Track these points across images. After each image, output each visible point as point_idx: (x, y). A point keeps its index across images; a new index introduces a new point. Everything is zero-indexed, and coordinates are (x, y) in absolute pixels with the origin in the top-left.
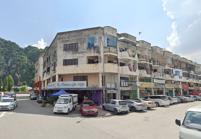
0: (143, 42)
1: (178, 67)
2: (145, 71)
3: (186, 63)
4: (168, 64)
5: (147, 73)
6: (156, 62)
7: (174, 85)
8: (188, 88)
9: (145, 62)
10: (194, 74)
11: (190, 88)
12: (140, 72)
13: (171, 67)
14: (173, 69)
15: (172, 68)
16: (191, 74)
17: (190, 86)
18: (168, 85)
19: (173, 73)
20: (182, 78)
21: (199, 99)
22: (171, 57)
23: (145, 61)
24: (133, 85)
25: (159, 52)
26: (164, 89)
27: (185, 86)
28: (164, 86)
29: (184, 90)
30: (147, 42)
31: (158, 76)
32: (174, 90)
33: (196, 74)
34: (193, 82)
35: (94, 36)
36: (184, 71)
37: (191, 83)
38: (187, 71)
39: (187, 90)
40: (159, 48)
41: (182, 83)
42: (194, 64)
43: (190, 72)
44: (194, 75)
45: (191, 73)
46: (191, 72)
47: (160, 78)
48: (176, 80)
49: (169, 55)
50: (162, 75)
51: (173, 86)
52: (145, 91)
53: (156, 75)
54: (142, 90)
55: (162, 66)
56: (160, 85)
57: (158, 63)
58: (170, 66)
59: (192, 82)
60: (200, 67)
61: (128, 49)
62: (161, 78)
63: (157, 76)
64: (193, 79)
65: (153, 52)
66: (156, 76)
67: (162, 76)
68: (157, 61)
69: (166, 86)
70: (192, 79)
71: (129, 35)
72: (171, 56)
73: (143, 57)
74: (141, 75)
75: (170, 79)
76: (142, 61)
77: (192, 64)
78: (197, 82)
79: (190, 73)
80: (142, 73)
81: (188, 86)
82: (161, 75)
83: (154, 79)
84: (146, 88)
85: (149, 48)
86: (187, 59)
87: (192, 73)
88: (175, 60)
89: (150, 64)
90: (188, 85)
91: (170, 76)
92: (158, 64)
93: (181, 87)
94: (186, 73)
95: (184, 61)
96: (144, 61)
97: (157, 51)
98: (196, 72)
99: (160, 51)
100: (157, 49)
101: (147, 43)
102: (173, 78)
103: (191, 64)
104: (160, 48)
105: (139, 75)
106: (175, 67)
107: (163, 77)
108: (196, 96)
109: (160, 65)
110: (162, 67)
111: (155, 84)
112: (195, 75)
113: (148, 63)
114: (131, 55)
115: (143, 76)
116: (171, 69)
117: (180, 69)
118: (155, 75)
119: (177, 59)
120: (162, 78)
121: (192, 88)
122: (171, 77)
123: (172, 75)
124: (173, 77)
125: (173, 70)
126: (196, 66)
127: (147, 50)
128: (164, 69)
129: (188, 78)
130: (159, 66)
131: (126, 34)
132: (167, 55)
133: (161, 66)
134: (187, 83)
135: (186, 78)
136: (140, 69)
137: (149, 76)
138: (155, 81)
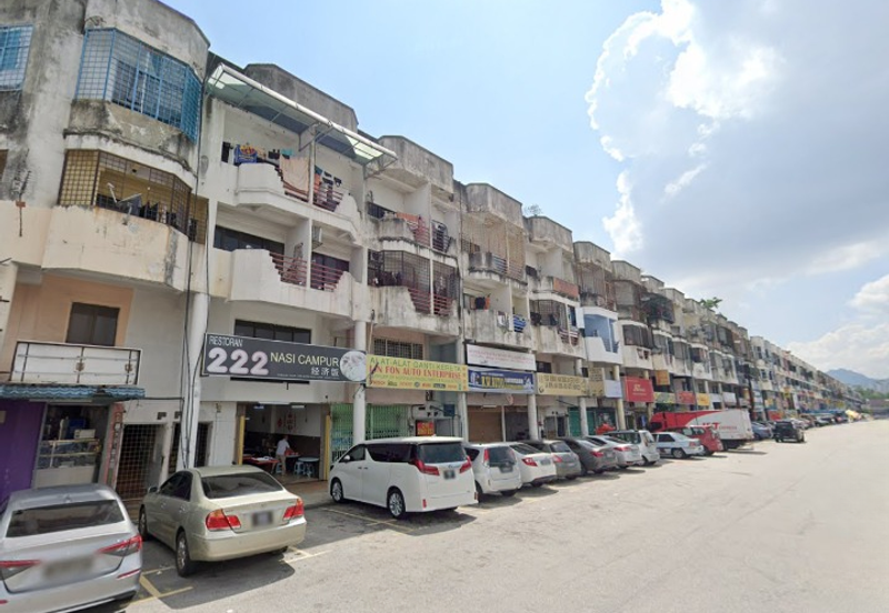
0: (402, 146)
1: (599, 299)
2: (405, 296)
3: (636, 286)
4: (550, 279)
5: (417, 310)
6: (484, 260)
7: (582, 379)
8: (650, 395)
9: (410, 249)
10: (670, 336)
11: (657, 396)
12: (380, 302)
13: (563, 295)
14: (572, 303)
15: (571, 298)
16: (659, 335)
17: (658, 388)
18: (553, 379)
19: (574, 323)
20: (619, 350)
21: (680, 449)
22: (567, 249)
23: (406, 240)
24: (315, 371)
25: (502, 216)
26: (533, 400)
27: (637, 388)
28: (528, 385)
29: (636, 406)
30: (431, 154)
31: (492, 332)
32: (584, 406)
33: (680, 337)
34: (666, 371)
35: (8, 24)
36: (628, 318)
37: (658, 371)
38: (642, 321)
39: (647, 404)
40: (500, 195)
41: (621, 375)
42: (669, 296)
43: (654, 326)
44: (670, 342)
45: (660, 332)
46: (658, 329)
47: (499, 341)
48: (593, 358)
49: (557, 239)
50: (511, 327)
51: (575, 387)
52: (432, 412)
53: (483, 325)
54: (413, 406)
55: (516, 285)
56: (508, 380)
57: (494, 266)
58: (559, 289)
59: (665, 367)
60: (692, 311)
61: (287, 157)
62: (506, 343)
63: (486, 329)
64: (668, 355)
65: (468, 210)
66: (481, 329)
67: (514, 333)
68: (489, 256)
69: (540, 384)
70: (666, 358)
71: (295, 83)
72: (563, 243)
73: (397, 220)
74: (380, 315)
75: (560, 349)
76: (389, 239)
77: (661, 293)
78: (684, 371)
79: (655, 332)
80: (389, 303)
81: (652, 389)
82: (505, 328)
83: (468, 346)
84: (430, 395)
85: (436, 182)
86: (639, 270)
87: (663, 330)
88: (587, 265)
89: (441, 260)
90: (651, 383)
91: (558, 336)
92: (489, 272)
93: (620, 391)
94: (637, 327)
95: (626, 278)
96: (401, 242)
97: (490, 205)
98: (679, 328)
99: (505, 212)
100: (490, 199)
101: (427, 156)
102: (574, 348)
103: (656, 292)
104: (505, 199)
105: (373, 317)
106: (585, 296)
107: (518, 338)
108: (671, 434)
109: (501, 276)
110: (514, 289)
111: (478, 373)
112: (676, 339)
113: (426, 253)
114: (308, 195)
115: (393, 324)
116: (567, 302)
117: (610, 306)
118: (479, 326)
119: (597, 263)
120: (512, 342)
121: (669, 399)
122: (565, 339)
123: (572, 333)
124: (575, 341)
125: (573, 309)
126: (678, 306)
127: (427, 191)
128: (532, 302)
129: (646, 353)
130: (496, 278)
131: (276, 71)
132: (546, 238)
133: (508, 282)
134: (647, 375)
135: (638, 350)
136: (381, 284)
137: (430, 324)
138: (476, 355)
